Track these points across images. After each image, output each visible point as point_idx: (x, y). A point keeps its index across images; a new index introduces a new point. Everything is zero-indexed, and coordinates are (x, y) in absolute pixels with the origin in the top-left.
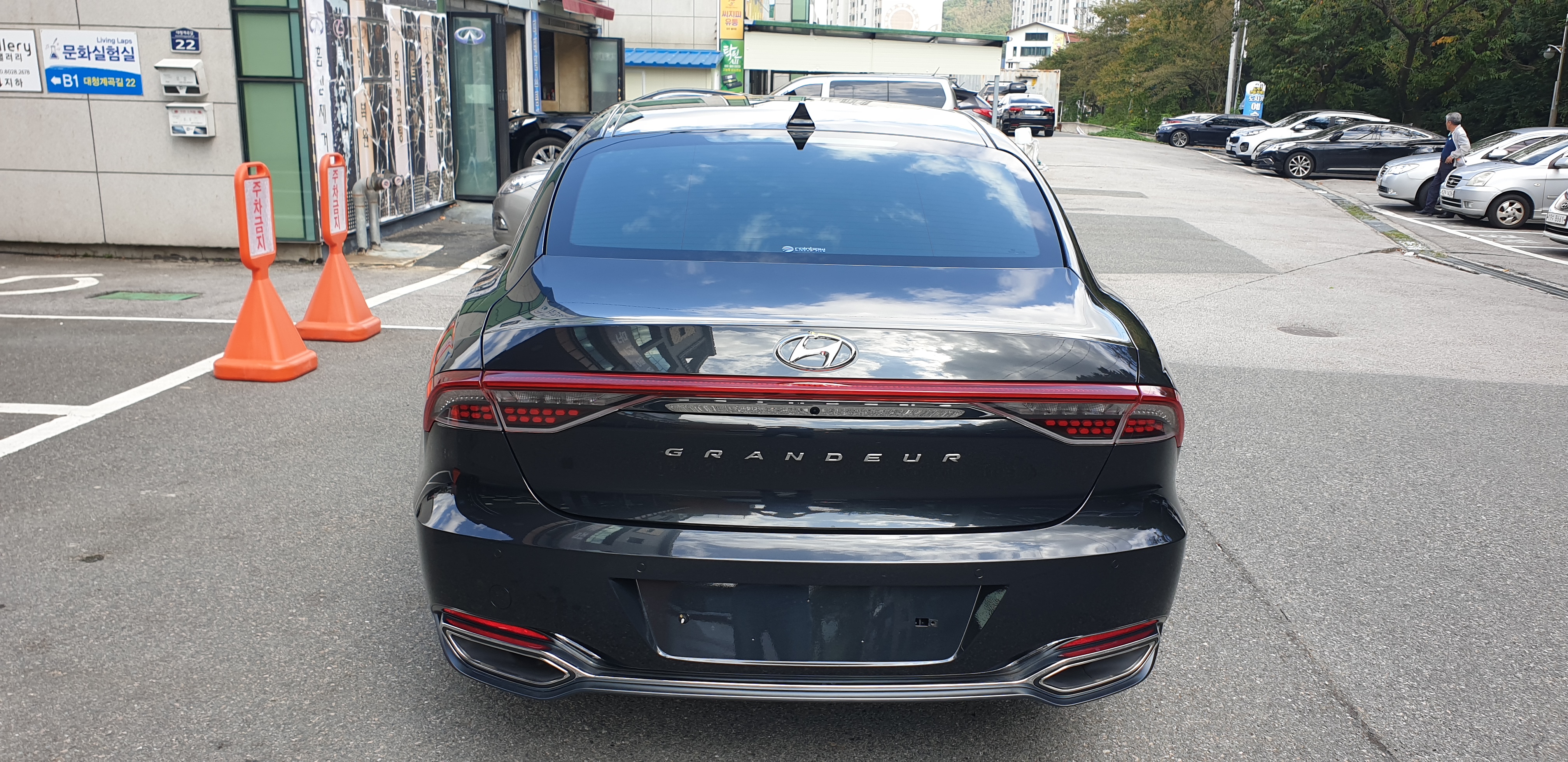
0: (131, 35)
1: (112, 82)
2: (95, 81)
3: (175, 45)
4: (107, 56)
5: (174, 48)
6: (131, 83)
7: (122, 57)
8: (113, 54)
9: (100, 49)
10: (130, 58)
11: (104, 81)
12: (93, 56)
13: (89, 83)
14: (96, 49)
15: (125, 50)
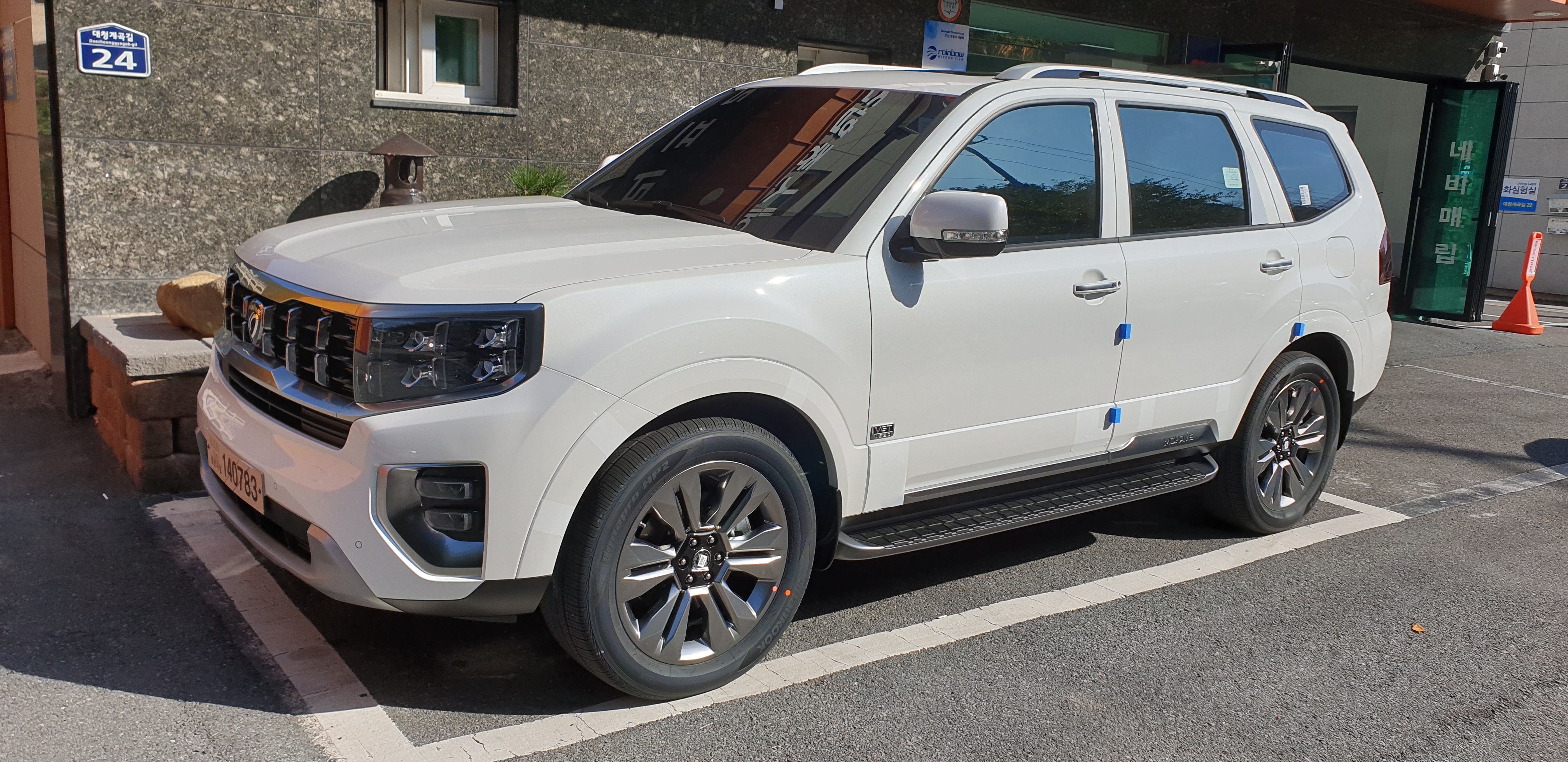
0: (1537, 181)
1: (1519, 204)
2: (1510, 204)
3: (1561, 186)
4: (1520, 191)
5: (1560, 188)
6: (1530, 205)
7: (1528, 192)
8: (1524, 191)
9: (1517, 188)
10: (1532, 193)
11: (1515, 204)
12: (1512, 191)
13: (1506, 205)
14: (1515, 188)
15: (1531, 188)
